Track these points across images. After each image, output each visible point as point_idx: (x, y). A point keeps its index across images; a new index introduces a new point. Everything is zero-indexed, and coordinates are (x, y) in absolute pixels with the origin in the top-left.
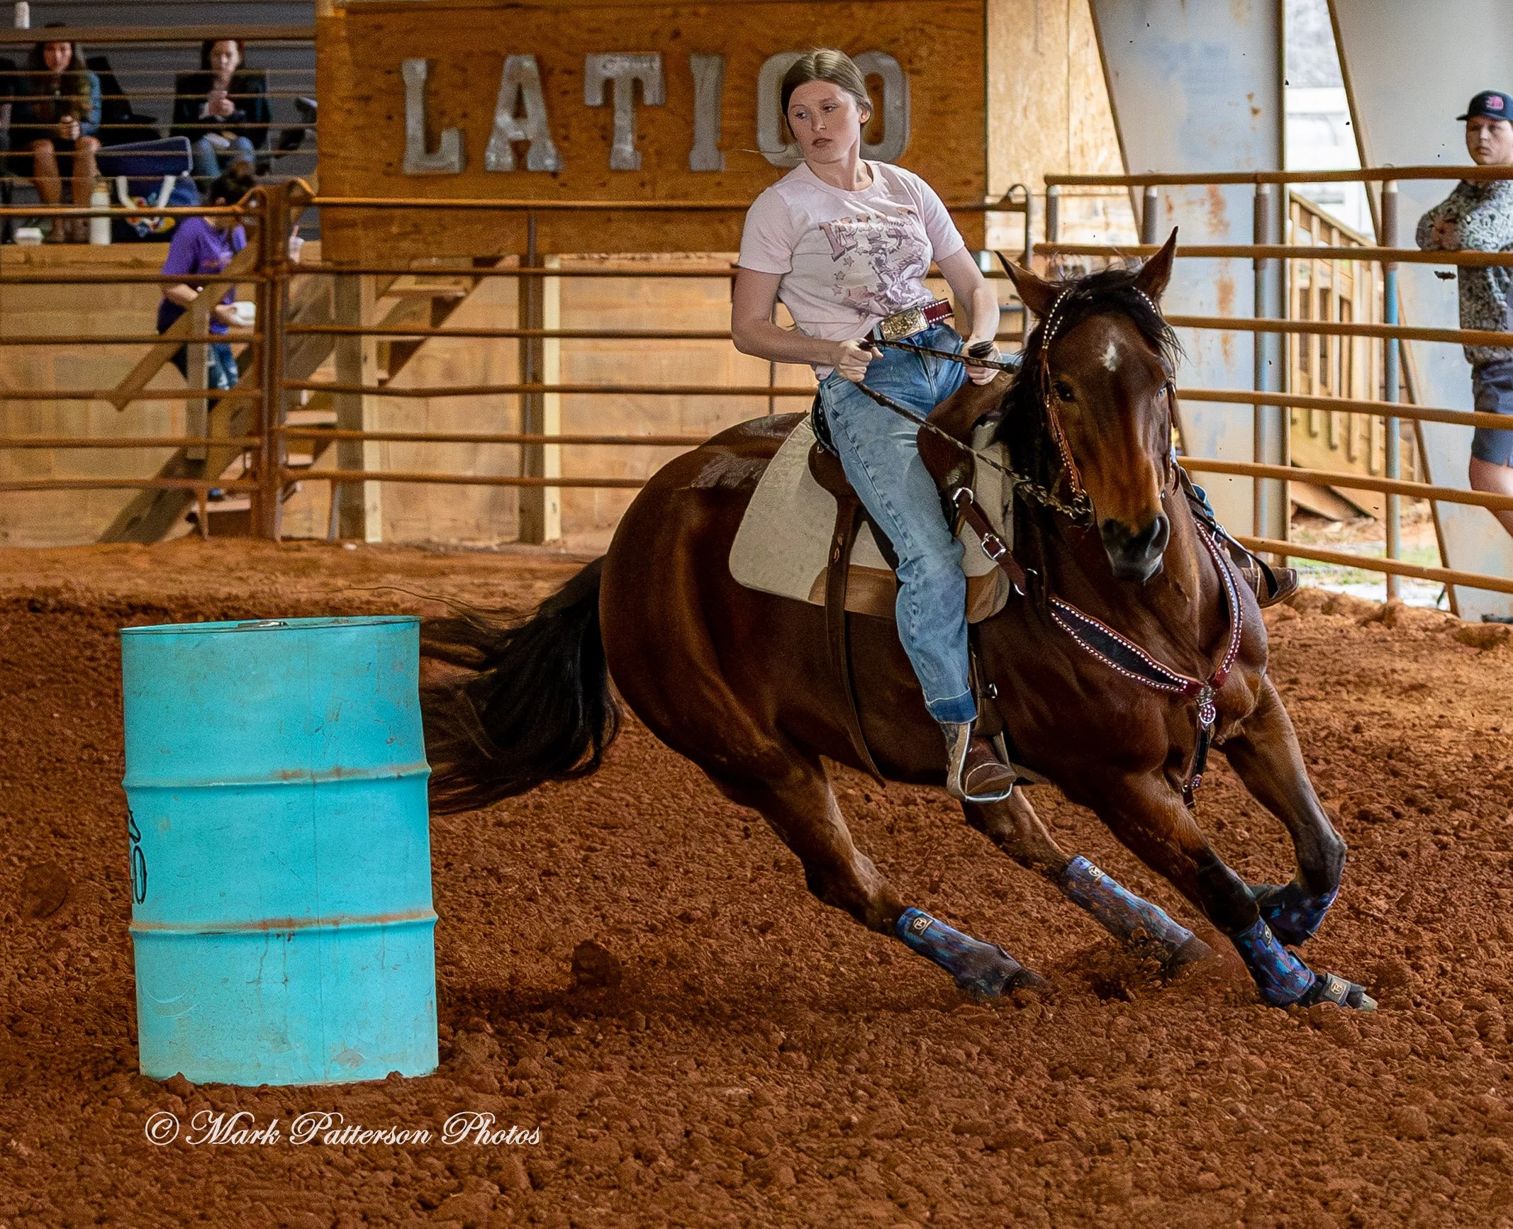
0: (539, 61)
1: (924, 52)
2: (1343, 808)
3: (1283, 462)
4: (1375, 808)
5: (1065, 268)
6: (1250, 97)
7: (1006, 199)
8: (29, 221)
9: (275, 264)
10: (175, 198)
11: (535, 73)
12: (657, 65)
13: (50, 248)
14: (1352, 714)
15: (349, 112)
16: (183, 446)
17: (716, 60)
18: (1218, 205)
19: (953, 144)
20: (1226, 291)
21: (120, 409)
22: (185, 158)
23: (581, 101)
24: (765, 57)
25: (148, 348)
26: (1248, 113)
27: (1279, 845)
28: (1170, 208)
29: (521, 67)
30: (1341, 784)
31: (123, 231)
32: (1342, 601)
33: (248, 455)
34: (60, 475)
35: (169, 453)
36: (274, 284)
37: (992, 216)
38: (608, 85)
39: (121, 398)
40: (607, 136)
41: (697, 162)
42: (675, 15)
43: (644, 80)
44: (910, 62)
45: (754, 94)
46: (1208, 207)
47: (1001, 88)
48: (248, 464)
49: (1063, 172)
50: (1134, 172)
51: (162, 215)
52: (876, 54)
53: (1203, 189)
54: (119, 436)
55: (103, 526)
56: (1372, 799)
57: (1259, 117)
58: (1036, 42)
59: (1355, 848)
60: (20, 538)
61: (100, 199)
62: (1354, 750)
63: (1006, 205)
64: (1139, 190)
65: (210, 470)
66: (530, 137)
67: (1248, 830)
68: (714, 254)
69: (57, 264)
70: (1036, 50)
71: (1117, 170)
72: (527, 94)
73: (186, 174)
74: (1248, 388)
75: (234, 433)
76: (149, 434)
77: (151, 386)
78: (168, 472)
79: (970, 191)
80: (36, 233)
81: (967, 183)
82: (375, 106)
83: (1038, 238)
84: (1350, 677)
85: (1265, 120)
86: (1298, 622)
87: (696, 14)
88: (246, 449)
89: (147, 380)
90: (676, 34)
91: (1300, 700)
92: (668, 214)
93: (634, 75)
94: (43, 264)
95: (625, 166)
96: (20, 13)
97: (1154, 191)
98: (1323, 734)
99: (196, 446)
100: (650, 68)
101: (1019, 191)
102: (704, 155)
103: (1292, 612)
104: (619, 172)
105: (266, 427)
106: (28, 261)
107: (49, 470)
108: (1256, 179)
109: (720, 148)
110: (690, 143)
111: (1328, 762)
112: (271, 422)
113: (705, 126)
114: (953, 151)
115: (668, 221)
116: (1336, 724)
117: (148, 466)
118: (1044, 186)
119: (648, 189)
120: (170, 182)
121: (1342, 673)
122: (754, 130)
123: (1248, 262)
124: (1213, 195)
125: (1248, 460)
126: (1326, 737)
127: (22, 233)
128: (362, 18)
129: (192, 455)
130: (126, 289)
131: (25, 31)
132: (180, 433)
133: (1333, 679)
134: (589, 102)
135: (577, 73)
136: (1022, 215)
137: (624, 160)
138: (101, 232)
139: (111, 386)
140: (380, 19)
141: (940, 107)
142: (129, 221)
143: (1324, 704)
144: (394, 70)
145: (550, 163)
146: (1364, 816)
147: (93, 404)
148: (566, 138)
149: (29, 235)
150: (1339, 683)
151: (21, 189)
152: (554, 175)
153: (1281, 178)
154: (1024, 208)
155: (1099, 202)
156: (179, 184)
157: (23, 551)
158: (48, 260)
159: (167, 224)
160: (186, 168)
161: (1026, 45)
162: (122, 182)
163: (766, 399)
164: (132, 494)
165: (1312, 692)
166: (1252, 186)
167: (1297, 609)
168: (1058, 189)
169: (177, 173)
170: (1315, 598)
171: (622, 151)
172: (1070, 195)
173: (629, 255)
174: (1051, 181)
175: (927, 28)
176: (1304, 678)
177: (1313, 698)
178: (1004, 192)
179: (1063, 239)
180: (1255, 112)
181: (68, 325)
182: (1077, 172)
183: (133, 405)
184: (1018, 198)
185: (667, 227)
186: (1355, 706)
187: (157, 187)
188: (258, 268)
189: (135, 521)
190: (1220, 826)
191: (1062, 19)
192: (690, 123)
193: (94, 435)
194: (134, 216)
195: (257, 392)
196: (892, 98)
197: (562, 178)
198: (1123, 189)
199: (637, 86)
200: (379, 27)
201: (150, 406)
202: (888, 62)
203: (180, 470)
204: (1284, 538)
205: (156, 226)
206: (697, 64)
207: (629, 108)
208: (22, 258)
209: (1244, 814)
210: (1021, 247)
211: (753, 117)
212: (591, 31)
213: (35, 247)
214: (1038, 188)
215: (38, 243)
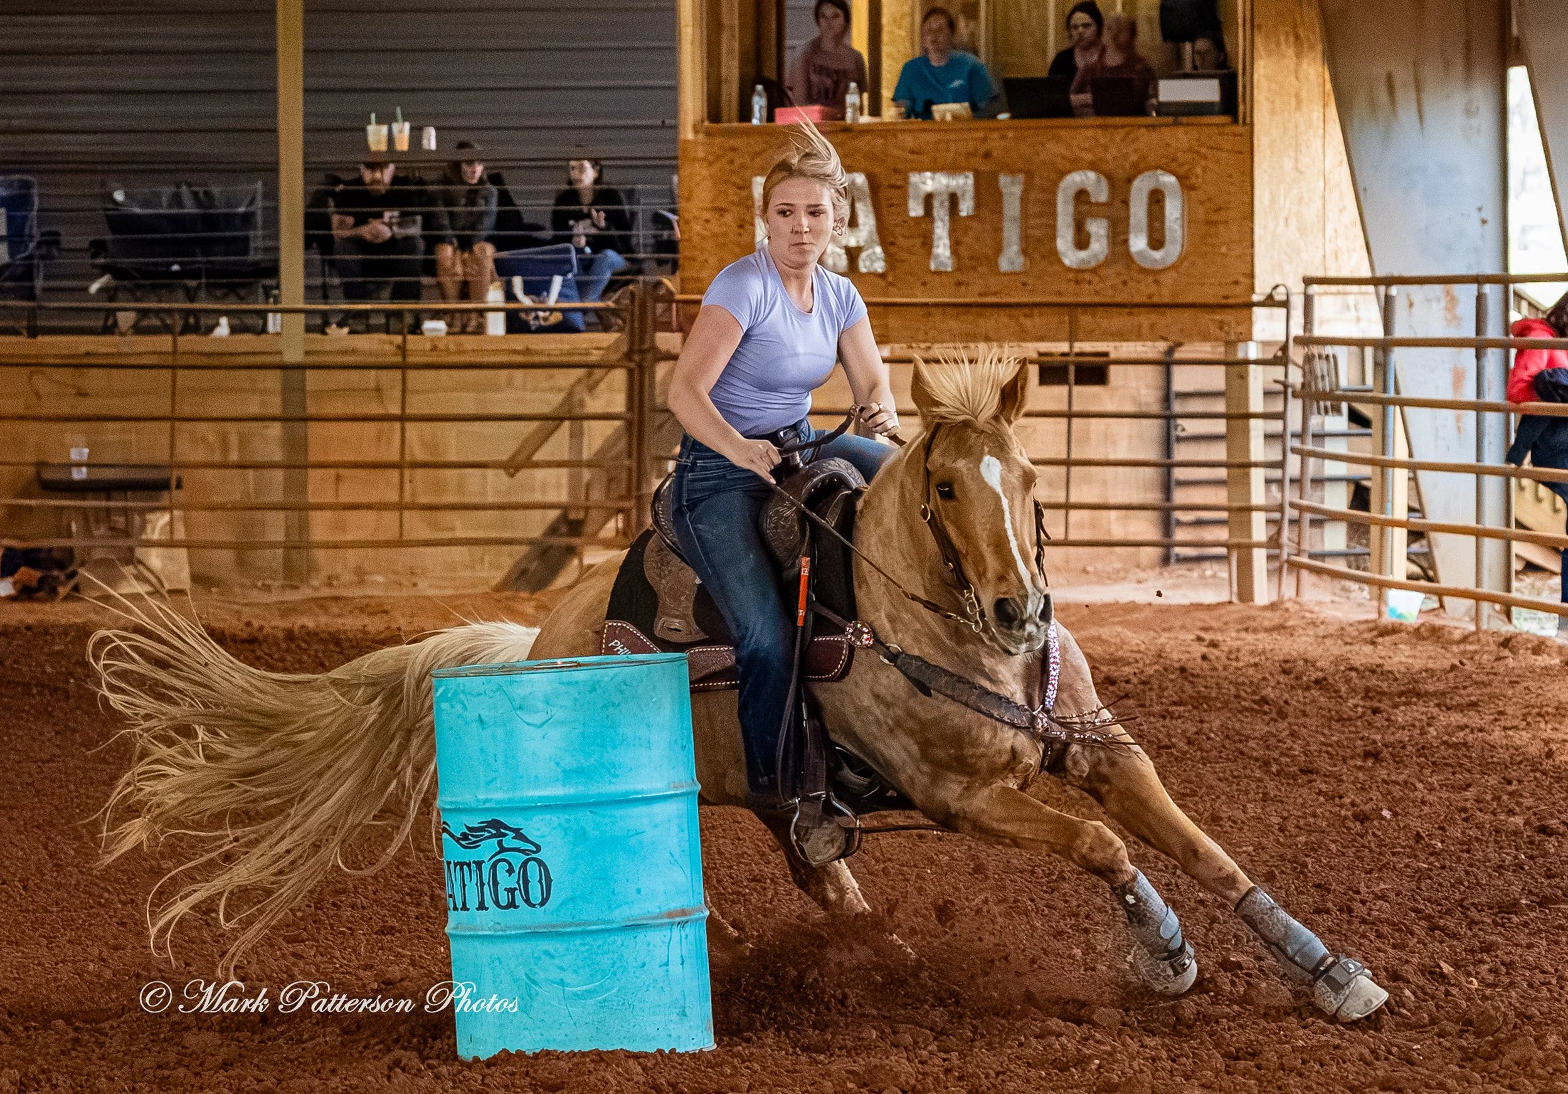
0: (870, 178)
1: (1199, 171)
2: (1527, 823)
3: (1508, 525)
4: (1553, 823)
5: (1320, 357)
6: (1480, 209)
7: (1270, 297)
8: (436, 315)
9: (642, 352)
10: (562, 296)
11: (866, 188)
12: (971, 181)
13: (451, 338)
14: (1547, 742)
15: (707, 221)
16: (565, 508)
17: (1021, 177)
18: (1453, 301)
19: (1224, 249)
20: (1458, 377)
21: (512, 476)
22: (569, 261)
23: (906, 211)
24: (1063, 174)
25: (535, 424)
26: (1478, 223)
27: (1465, 855)
28: (1411, 305)
29: (853, 183)
30: (1528, 802)
31: (516, 323)
32: (1549, 643)
33: (620, 517)
34: (460, 534)
35: (554, 514)
36: (641, 367)
37: (1256, 310)
38: (928, 199)
39: (512, 467)
40: (927, 242)
41: (1004, 265)
42: (985, 140)
43: (959, 194)
44: (1187, 178)
45: (1054, 205)
46: (1443, 304)
47: (1266, 202)
48: (620, 525)
49: (1320, 274)
50: (1380, 273)
51: (552, 310)
52: (1159, 172)
53: (1438, 289)
54: (513, 499)
55: (497, 577)
56: (1552, 815)
57: (1486, 227)
58: (1297, 161)
59: (1532, 858)
60: (425, 588)
61: (494, 296)
62: (1544, 773)
63: (1270, 301)
64: (1382, 288)
65: (589, 528)
66: (862, 244)
67: (1442, 842)
68: (1024, 344)
69: (459, 352)
70: (1296, 168)
71: (1366, 273)
72: (859, 206)
73: (570, 276)
74: (1471, 460)
75: (608, 498)
76: (538, 497)
77: (537, 457)
78: (553, 530)
79: (1239, 290)
80: (441, 325)
81: (1236, 283)
82: (729, 218)
83: (1297, 330)
84: (1550, 710)
85: (1493, 227)
86: (1511, 662)
87: (1003, 137)
88: (620, 511)
89: (533, 453)
90: (987, 155)
91: (1505, 728)
92: (983, 310)
93: (951, 190)
94: (448, 352)
95: (942, 269)
96: (425, 135)
97: (1394, 290)
98: (1519, 759)
99: (577, 508)
100: (964, 183)
101: (1281, 290)
102: (1011, 258)
103: (1506, 653)
104: (938, 273)
105: (634, 493)
106: (434, 348)
107: (453, 529)
108: (1479, 280)
109: (1024, 252)
110: (998, 249)
111: (1520, 782)
112: (639, 488)
113: (1011, 234)
114: (1224, 255)
115: (980, 315)
116: (1533, 750)
117: (536, 524)
118: (1301, 286)
119: (963, 288)
120: (557, 281)
121: (1542, 706)
122: (1054, 238)
123: (1471, 352)
124: (1448, 293)
125: (1471, 523)
126: (1521, 762)
127: (428, 325)
128: (718, 140)
129: (573, 516)
130: (519, 374)
131: (430, 152)
132: (563, 497)
133: (1536, 710)
134: (913, 214)
135: (903, 188)
136: (1283, 311)
137: (942, 263)
138: (496, 325)
139: (505, 457)
140: (733, 142)
141: (1214, 217)
142: (523, 315)
143: (1524, 733)
144: (747, 186)
145: (880, 267)
146: (1544, 830)
147: (490, 472)
148: (892, 244)
149: (435, 327)
150: (1539, 714)
151: (431, 287)
152: (882, 276)
153: (1504, 280)
154: (1285, 304)
155: (1351, 300)
156: (565, 285)
157: (428, 598)
158: (452, 347)
159: (557, 317)
160: (571, 271)
161: (1288, 164)
162: (518, 282)
163: (1062, 470)
164: (524, 549)
165: (1516, 723)
166: (1475, 286)
167: (1511, 651)
168: (1315, 289)
169: (564, 274)
170: (1528, 641)
171: (938, 256)
172: (1326, 293)
173: (951, 345)
174: (1308, 281)
175: (1203, 150)
176: (1510, 710)
177: (1516, 728)
178: (1268, 291)
179: (1318, 332)
180: (1484, 222)
181: (468, 404)
182: (1332, 274)
183: (523, 474)
184: (1280, 296)
185: (981, 322)
186: (1549, 734)
187: (547, 286)
188: (628, 356)
189: (524, 572)
190: (1418, 837)
191: (1319, 143)
192: (998, 230)
193: (491, 499)
194: (528, 311)
195: (627, 462)
196: (1173, 210)
197: (890, 279)
198: (1371, 288)
199: (954, 200)
200: (733, 149)
201: (540, 474)
202: (1169, 180)
203: (564, 529)
204: (1508, 589)
205: (545, 319)
206: (1004, 180)
207: (947, 218)
208: (428, 346)
209: (1442, 828)
210: (1282, 338)
211: (1054, 227)
212: (912, 152)
213: (439, 338)
214: (1297, 288)
215: (443, 334)
